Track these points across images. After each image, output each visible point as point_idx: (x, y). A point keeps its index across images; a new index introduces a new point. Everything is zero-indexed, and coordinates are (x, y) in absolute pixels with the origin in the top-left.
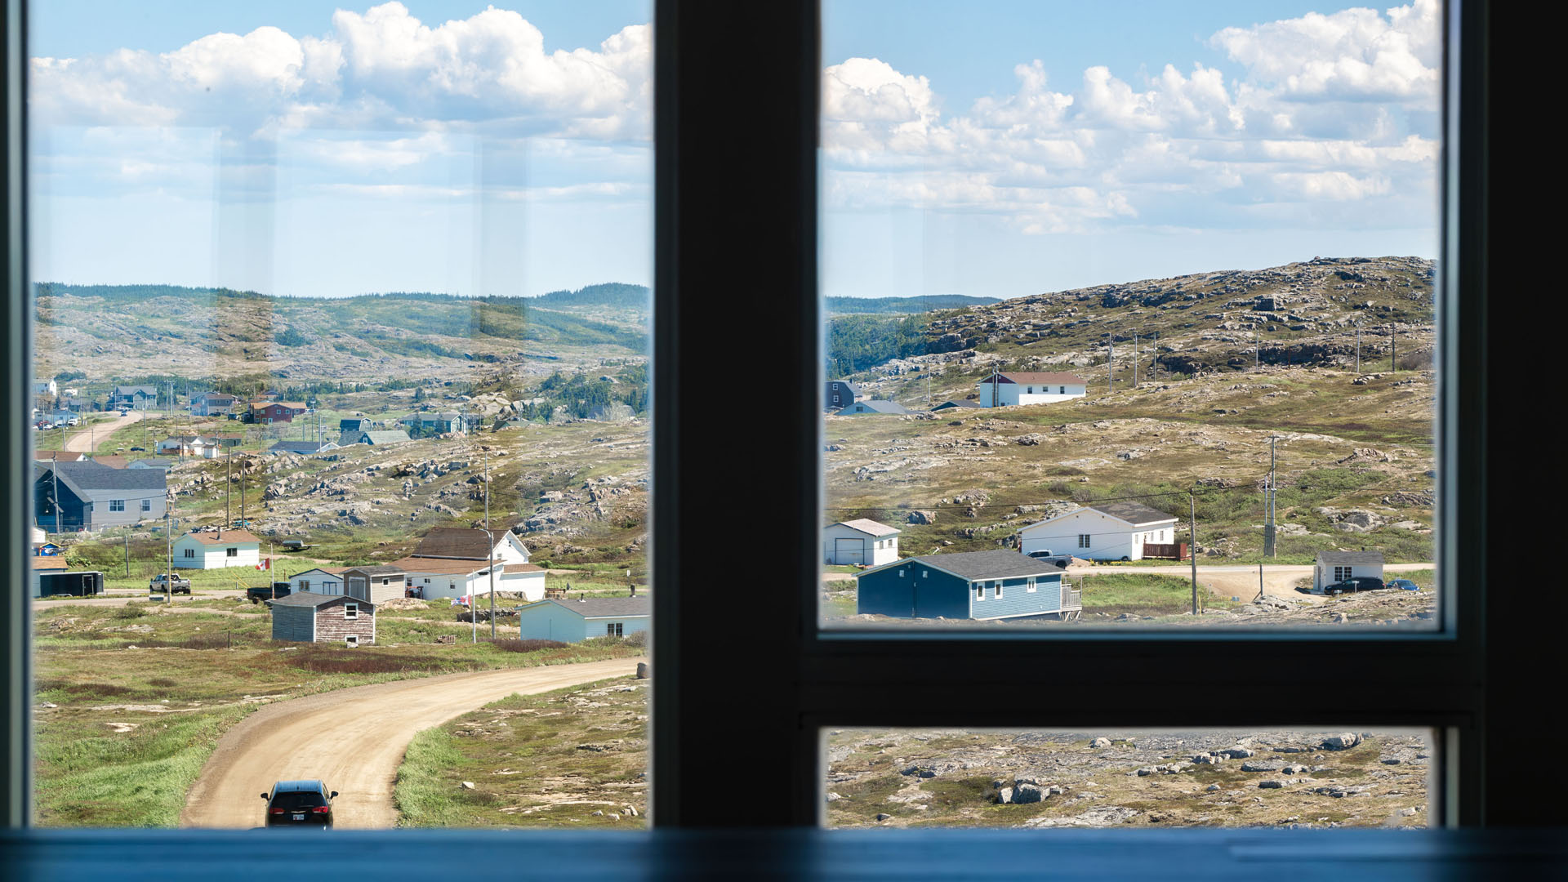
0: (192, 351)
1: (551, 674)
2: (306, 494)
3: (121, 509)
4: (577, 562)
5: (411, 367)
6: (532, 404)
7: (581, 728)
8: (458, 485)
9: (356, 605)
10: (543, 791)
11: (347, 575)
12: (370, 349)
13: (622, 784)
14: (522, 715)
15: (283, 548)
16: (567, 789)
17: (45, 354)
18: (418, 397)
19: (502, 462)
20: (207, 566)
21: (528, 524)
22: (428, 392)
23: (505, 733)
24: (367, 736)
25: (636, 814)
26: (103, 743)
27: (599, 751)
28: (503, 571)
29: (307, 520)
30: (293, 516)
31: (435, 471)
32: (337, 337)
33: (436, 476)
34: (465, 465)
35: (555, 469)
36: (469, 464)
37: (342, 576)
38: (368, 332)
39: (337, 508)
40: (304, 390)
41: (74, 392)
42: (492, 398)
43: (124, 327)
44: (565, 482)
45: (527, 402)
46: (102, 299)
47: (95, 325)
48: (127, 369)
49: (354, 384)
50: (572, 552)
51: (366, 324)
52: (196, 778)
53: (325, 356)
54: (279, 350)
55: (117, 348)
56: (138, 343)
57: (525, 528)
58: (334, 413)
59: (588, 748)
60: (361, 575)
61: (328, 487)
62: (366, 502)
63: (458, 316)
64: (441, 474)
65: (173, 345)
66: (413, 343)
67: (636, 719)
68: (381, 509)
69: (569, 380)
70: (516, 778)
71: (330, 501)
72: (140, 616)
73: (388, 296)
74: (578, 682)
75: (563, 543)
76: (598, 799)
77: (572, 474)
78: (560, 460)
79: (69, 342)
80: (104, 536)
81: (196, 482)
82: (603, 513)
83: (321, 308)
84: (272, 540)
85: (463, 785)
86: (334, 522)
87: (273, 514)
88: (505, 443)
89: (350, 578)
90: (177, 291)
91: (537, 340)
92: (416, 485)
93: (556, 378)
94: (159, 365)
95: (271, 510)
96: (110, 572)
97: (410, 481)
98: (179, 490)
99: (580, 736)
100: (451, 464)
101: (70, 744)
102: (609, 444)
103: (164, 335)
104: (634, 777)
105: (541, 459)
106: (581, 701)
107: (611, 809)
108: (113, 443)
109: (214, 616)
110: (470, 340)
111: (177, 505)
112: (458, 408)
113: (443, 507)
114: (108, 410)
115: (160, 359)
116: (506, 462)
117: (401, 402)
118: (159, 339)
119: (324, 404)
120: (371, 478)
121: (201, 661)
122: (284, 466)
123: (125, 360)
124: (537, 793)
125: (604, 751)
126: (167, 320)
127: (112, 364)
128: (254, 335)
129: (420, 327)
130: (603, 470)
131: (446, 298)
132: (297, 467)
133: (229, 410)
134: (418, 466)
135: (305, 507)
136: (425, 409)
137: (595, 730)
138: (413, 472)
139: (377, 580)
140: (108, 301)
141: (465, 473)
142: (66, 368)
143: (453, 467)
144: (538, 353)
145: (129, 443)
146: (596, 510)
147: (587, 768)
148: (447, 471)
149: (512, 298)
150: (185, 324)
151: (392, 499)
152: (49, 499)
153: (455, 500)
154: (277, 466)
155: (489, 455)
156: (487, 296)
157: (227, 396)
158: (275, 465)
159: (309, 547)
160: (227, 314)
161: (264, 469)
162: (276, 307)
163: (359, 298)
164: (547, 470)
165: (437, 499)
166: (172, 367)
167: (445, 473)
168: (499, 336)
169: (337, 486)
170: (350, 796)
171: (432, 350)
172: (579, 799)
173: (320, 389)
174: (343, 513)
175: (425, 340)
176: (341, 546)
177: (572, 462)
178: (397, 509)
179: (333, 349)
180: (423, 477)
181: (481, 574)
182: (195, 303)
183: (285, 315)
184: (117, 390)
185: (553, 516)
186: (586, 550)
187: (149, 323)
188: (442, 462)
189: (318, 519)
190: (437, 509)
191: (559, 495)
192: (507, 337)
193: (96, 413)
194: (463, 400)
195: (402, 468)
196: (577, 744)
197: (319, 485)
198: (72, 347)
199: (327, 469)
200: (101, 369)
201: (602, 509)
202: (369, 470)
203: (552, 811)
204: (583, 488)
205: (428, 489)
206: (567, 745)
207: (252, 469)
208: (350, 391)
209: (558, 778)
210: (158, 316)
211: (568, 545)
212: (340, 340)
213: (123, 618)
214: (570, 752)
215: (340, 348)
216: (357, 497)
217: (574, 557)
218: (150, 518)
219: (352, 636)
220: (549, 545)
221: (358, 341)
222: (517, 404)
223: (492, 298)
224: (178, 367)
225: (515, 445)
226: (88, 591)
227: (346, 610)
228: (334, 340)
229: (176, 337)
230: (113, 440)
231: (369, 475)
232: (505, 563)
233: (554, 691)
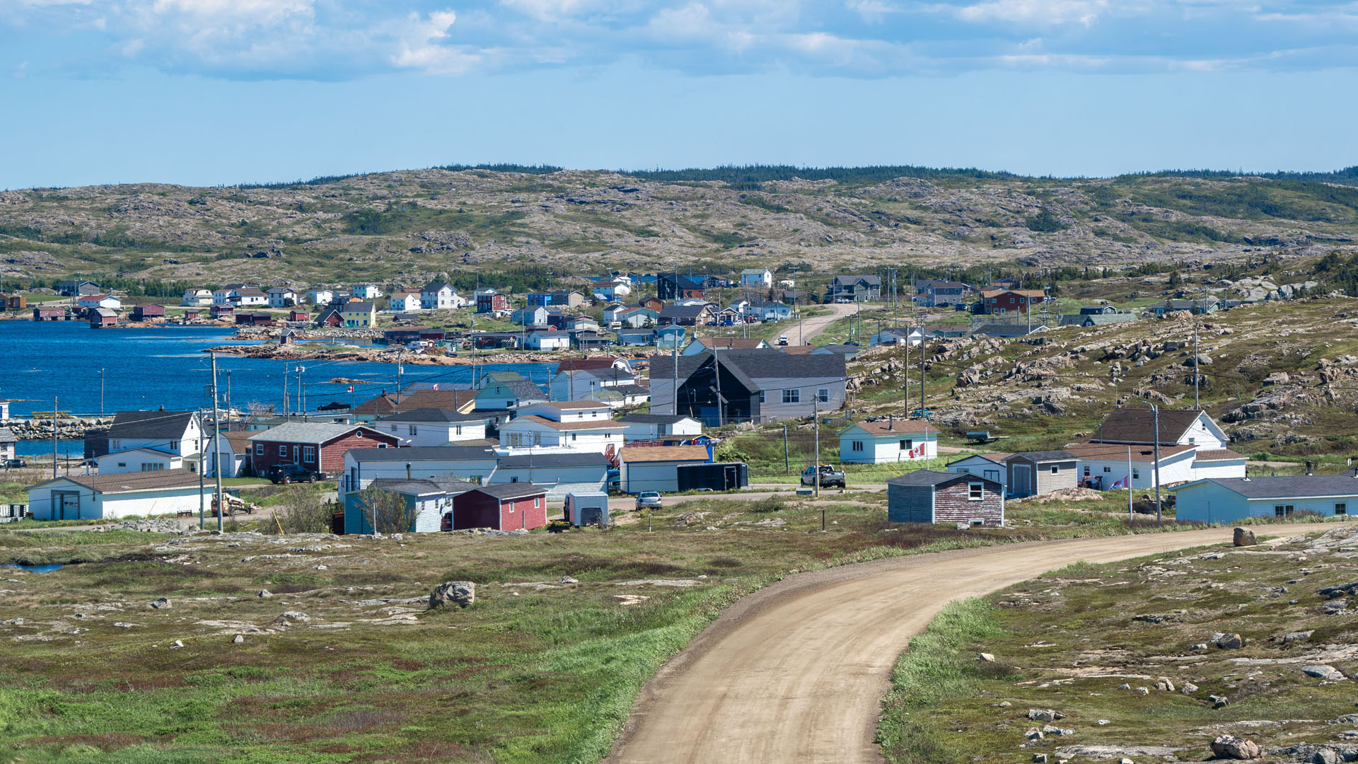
0: (932, 239)
1: (1140, 542)
2: (1000, 380)
3: (795, 400)
4: (1300, 453)
5: (1177, 252)
6: (1303, 288)
7: (1143, 598)
8: (1172, 368)
9: (982, 484)
10: (1075, 664)
11: (1010, 462)
12: (1134, 233)
13: (1170, 658)
14: (1083, 584)
15: (966, 441)
16: (1102, 663)
17: (768, 244)
18: (1173, 283)
19: (1225, 342)
20: (877, 461)
21: (1245, 410)
22: (1184, 276)
23: (1055, 604)
24: (894, 607)
25: (1172, 688)
26: (598, 614)
27: (1157, 622)
28: (1194, 458)
29: (997, 409)
30: (981, 405)
31: (1148, 354)
32: (1096, 220)
33: (1148, 359)
34: (1182, 346)
35: (1285, 349)
36: (1187, 345)
37: (1005, 464)
38: (1133, 213)
39: (1031, 395)
40: (1044, 277)
41: (791, 283)
42: (1257, 282)
43: (857, 213)
44: (1295, 363)
45: (1298, 286)
46: (834, 182)
47: (825, 211)
48: (858, 259)
49: (1101, 269)
50: (1296, 442)
51: (1130, 205)
52: (680, 649)
53: (1083, 242)
54: (1030, 237)
55: (848, 236)
56: (872, 231)
57: (1242, 414)
58: (1075, 302)
59: (1145, 619)
60: (1026, 462)
61: (1024, 372)
62: (1065, 389)
63: (1235, 195)
64: (1154, 356)
65: (910, 233)
66: (1185, 226)
67: (1210, 587)
68: (1082, 396)
69: (1347, 259)
70: (1050, 651)
71: (1024, 387)
72: (777, 509)
73: (1159, 175)
74: (1161, 551)
75: (1285, 431)
76: (1133, 672)
77: (1304, 354)
78: (1292, 338)
79: (796, 231)
80: (766, 428)
81: (882, 369)
82: (1334, 397)
83: (1078, 188)
84: (954, 431)
85: (982, 657)
86: (1026, 411)
87: (959, 403)
88: (1231, 322)
89: (1014, 465)
90: (920, 172)
91: (1328, 220)
92: (1124, 369)
93: (1332, 258)
94: (893, 255)
95: (958, 398)
96: (770, 468)
97: (1118, 364)
98: (863, 379)
99: (1139, 606)
100: (1166, 344)
101: (561, 615)
102: (1352, 320)
103: (902, 221)
104: (1186, 650)
105: (1270, 337)
106: (1157, 570)
107: (1142, 683)
108: (826, 338)
109: (857, 508)
110: (1250, 222)
111: (858, 396)
112: (1217, 294)
113: (1153, 393)
114: (827, 302)
115: (896, 248)
116: (1229, 341)
117: (1153, 289)
118: (896, 225)
119: (1066, 291)
120: (1075, 361)
121: (781, 542)
122: (982, 351)
123: (857, 249)
124: (1066, 667)
125: (1164, 622)
126: (906, 204)
127: (841, 254)
128: (1003, 219)
129: (1191, 208)
130: (1341, 349)
131: (1225, 175)
132: (996, 352)
133: (957, 299)
134: (1128, 347)
135: (995, 394)
136: (1179, 295)
137: (1160, 599)
138: (1122, 354)
139: (1044, 467)
140: (841, 184)
141: (1181, 356)
142: (788, 258)
143: (1168, 348)
144: (1329, 236)
145: (844, 337)
146: (1327, 393)
147: (1135, 640)
148: (1161, 352)
149: (1304, 175)
150: (926, 209)
151: (1095, 385)
152: (712, 388)
153: (1169, 385)
154: (975, 350)
155: (1211, 334)
156: (1275, 172)
157: (957, 285)
158: (973, 350)
159: (996, 439)
160: (972, 197)
161: (961, 354)
162: (1028, 187)
163: (1122, 176)
164: (1276, 349)
165: (1147, 384)
166: (909, 256)
167: (1158, 356)
168: (1284, 217)
169: (1035, 371)
170: (845, 669)
171: (1206, 234)
172: (1112, 673)
173: (1061, 276)
174: (1038, 400)
175: (1198, 223)
176: (1033, 438)
177: (1306, 341)
178: (1102, 396)
179: (1092, 235)
180: (1134, 360)
181: (1143, 453)
182: (937, 185)
183: (1038, 196)
184: (836, 280)
185: (1274, 401)
186: (1312, 440)
187: (884, 207)
188: (1156, 342)
189: (1009, 408)
190: (1147, 395)
191: (1285, 377)
192: (1294, 218)
193: (813, 305)
194: (1224, 285)
195: (1110, 350)
196: (1133, 615)
197: (1014, 370)
198: (798, 236)
199: (1028, 353)
200: (829, 260)
201: (1333, 393)
202: (1073, 352)
203: (1073, 685)
204: (1317, 369)
205: (1138, 374)
206: (1122, 615)
207: (947, 354)
208: (1096, 277)
209: (1099, 651)
210: (895, 200)
211: (1290, 434)
212: (1101, 225)
213: (757, 512)
214: (1124, 624)
215: (1100, 233)
216: (1056, 384)
217: (1298, 447)
218: (826, 411)
219: (978, 520)
220: (1269, 434)
221: (1121, 225)
222: (1284, 288)
223: (1280, 174)
224: (916, 256)
225: (1244, 323)
226: (731, 485)
227: (970, 490)
228: (1093, 225)
229: (915, 223)
230: (827, 334)
231: (1072, 358)
232: (1197, 449)
233: (1131, 560)
